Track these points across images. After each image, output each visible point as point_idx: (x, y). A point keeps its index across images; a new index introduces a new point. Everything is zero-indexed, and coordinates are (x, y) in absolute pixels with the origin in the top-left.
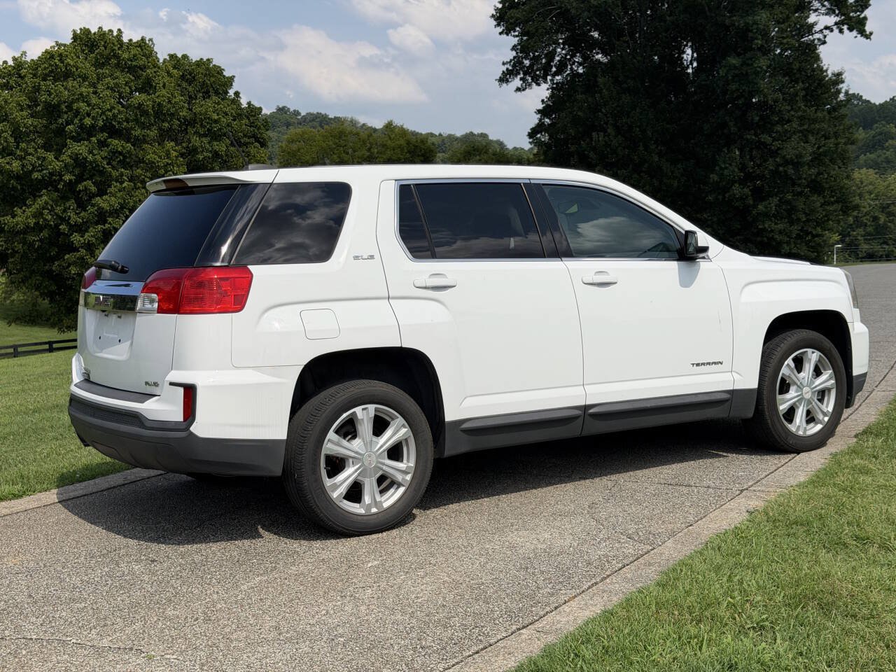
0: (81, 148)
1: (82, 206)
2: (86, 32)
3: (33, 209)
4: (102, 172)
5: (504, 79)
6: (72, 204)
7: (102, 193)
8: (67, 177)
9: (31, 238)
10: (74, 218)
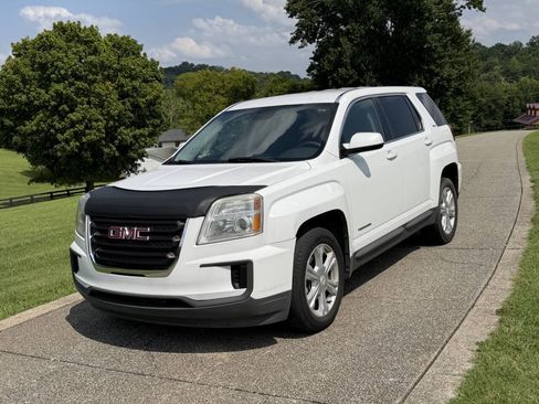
0: (60, 87)
1: (62, 118)
2: (61, 23)
3: (35, 122)
4: (72, 100)
5: (292, 41)
6: (56, 117)
7: (72, 111)
8: (53, 103)
9: (35, 137)
10: (58, 125)
